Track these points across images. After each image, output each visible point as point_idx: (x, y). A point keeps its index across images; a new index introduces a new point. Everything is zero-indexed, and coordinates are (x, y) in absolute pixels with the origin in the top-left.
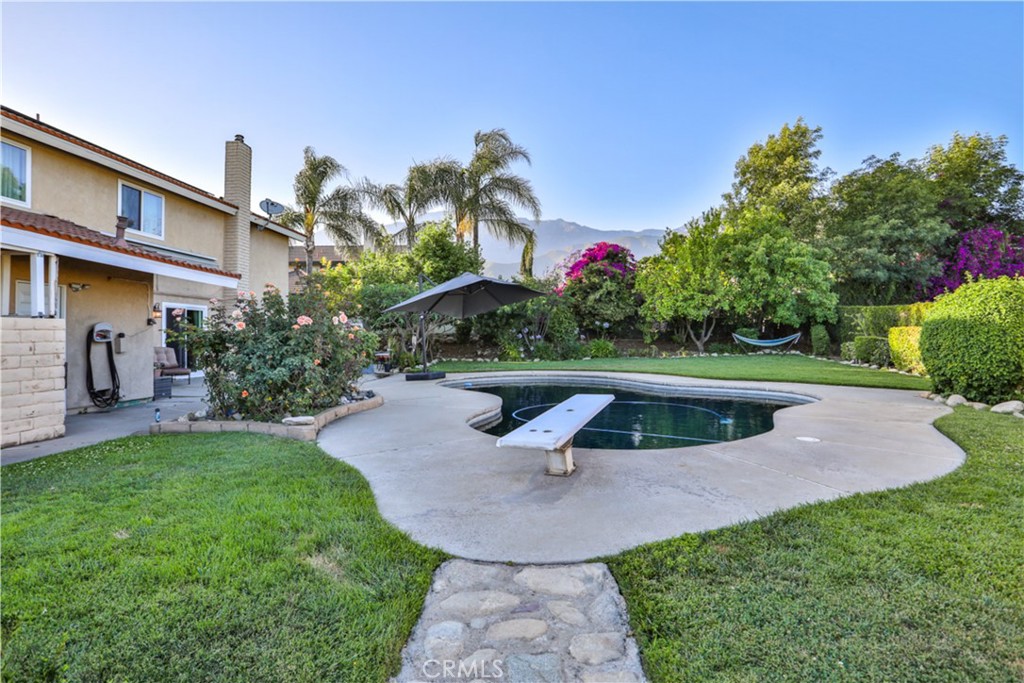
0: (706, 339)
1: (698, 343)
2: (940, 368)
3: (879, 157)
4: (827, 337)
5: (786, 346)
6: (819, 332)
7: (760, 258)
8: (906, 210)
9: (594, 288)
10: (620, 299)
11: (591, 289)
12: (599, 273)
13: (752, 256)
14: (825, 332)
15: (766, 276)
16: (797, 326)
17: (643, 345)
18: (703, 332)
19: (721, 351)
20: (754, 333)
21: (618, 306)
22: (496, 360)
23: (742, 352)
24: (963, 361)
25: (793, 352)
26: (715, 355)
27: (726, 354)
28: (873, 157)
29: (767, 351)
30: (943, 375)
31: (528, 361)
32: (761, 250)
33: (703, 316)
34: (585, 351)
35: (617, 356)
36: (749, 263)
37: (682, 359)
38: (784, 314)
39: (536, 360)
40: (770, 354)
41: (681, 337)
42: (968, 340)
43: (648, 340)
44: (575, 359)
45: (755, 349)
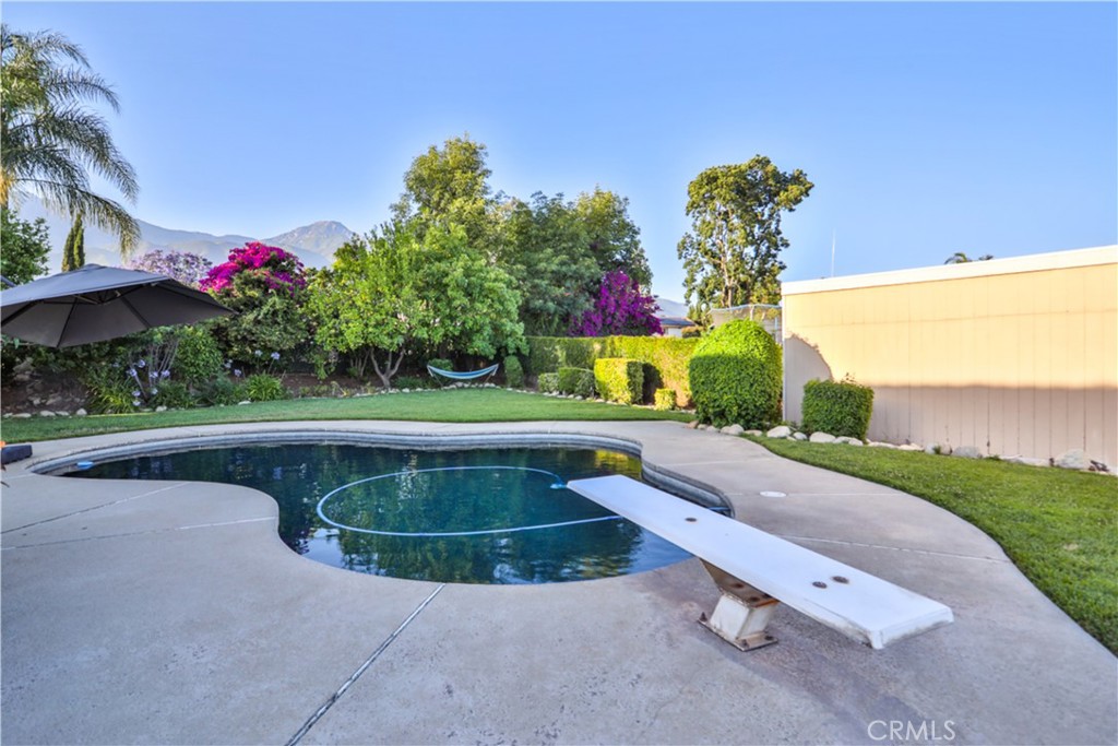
0: (393, 372)
1: (383, 377)
2: (715, 400)
3: (544, 193)
4: (521, 369)
5: (482, 380)
6: (512, 363)
7: (459, 280)
8: (571, 248)
9: (252, 304)
10: (288, 321)
11: (245, 304)
12: (258, 283)
13: (450, 277)
14: (518, 363)
15: (466, 301)
16: (492, 358)
17: (316, 380)
18: (389, 363)
19: (413, 386)
20: (448, 364)
21: (285, 330)
22: (82, 412)
23: (437, 386)
24: (736, 393)
25: (487, 385)
26: (406, 390)
27: (419, 389)
28: (540, 193)
29: (460, 384)
30: (718, 406)
31: (146, 412)
32: (459, 273)
33: (398, 345)
34: (241, 392)
35: (286, 397)
36: (447, 285)
37: (367, 399)
38: (480, 345)
39: (160, 409)
40: (463, 387)
41: (357, 369)
42: (740, 374)
43: (322, 374)
44: (227, 404)
45: (448, 382)
